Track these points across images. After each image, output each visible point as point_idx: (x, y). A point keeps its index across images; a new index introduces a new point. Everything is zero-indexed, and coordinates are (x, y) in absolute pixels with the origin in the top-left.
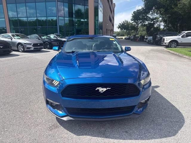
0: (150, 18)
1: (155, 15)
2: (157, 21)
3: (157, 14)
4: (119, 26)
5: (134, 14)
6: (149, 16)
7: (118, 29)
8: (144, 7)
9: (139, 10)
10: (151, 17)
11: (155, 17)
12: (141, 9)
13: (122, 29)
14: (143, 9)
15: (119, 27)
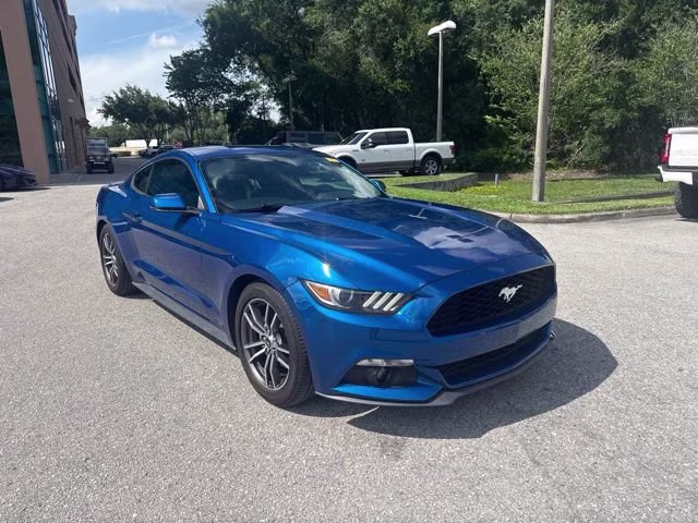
0: (231, 83)
1: (248, 73)
2: (257, 96)
3: (253, 70)
4: (105, 105)
5: (175, 66)
6: (230, 76)
7: (106, 117)
8: (206, 43)
9: (191, 54)
10: (236, 81)
11: (248, 80)
12: (198, 51)
13: (119, 118)
14: (203, 49)
15: (107, 111)
